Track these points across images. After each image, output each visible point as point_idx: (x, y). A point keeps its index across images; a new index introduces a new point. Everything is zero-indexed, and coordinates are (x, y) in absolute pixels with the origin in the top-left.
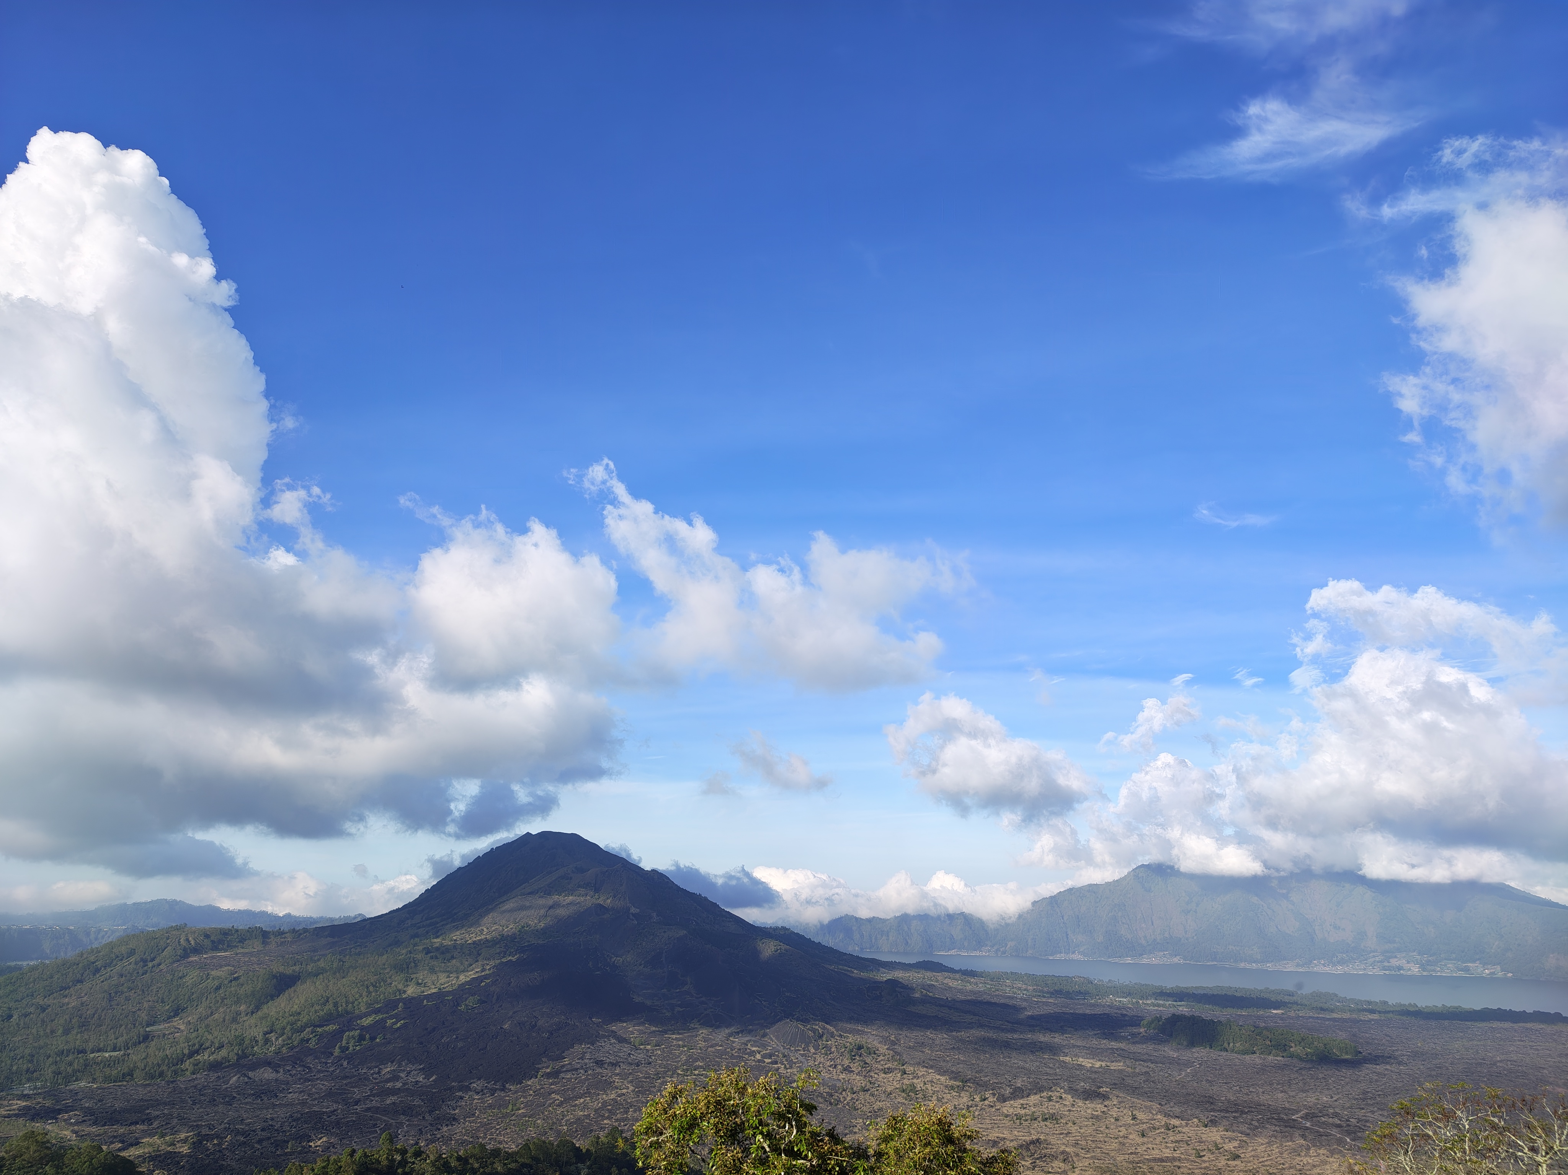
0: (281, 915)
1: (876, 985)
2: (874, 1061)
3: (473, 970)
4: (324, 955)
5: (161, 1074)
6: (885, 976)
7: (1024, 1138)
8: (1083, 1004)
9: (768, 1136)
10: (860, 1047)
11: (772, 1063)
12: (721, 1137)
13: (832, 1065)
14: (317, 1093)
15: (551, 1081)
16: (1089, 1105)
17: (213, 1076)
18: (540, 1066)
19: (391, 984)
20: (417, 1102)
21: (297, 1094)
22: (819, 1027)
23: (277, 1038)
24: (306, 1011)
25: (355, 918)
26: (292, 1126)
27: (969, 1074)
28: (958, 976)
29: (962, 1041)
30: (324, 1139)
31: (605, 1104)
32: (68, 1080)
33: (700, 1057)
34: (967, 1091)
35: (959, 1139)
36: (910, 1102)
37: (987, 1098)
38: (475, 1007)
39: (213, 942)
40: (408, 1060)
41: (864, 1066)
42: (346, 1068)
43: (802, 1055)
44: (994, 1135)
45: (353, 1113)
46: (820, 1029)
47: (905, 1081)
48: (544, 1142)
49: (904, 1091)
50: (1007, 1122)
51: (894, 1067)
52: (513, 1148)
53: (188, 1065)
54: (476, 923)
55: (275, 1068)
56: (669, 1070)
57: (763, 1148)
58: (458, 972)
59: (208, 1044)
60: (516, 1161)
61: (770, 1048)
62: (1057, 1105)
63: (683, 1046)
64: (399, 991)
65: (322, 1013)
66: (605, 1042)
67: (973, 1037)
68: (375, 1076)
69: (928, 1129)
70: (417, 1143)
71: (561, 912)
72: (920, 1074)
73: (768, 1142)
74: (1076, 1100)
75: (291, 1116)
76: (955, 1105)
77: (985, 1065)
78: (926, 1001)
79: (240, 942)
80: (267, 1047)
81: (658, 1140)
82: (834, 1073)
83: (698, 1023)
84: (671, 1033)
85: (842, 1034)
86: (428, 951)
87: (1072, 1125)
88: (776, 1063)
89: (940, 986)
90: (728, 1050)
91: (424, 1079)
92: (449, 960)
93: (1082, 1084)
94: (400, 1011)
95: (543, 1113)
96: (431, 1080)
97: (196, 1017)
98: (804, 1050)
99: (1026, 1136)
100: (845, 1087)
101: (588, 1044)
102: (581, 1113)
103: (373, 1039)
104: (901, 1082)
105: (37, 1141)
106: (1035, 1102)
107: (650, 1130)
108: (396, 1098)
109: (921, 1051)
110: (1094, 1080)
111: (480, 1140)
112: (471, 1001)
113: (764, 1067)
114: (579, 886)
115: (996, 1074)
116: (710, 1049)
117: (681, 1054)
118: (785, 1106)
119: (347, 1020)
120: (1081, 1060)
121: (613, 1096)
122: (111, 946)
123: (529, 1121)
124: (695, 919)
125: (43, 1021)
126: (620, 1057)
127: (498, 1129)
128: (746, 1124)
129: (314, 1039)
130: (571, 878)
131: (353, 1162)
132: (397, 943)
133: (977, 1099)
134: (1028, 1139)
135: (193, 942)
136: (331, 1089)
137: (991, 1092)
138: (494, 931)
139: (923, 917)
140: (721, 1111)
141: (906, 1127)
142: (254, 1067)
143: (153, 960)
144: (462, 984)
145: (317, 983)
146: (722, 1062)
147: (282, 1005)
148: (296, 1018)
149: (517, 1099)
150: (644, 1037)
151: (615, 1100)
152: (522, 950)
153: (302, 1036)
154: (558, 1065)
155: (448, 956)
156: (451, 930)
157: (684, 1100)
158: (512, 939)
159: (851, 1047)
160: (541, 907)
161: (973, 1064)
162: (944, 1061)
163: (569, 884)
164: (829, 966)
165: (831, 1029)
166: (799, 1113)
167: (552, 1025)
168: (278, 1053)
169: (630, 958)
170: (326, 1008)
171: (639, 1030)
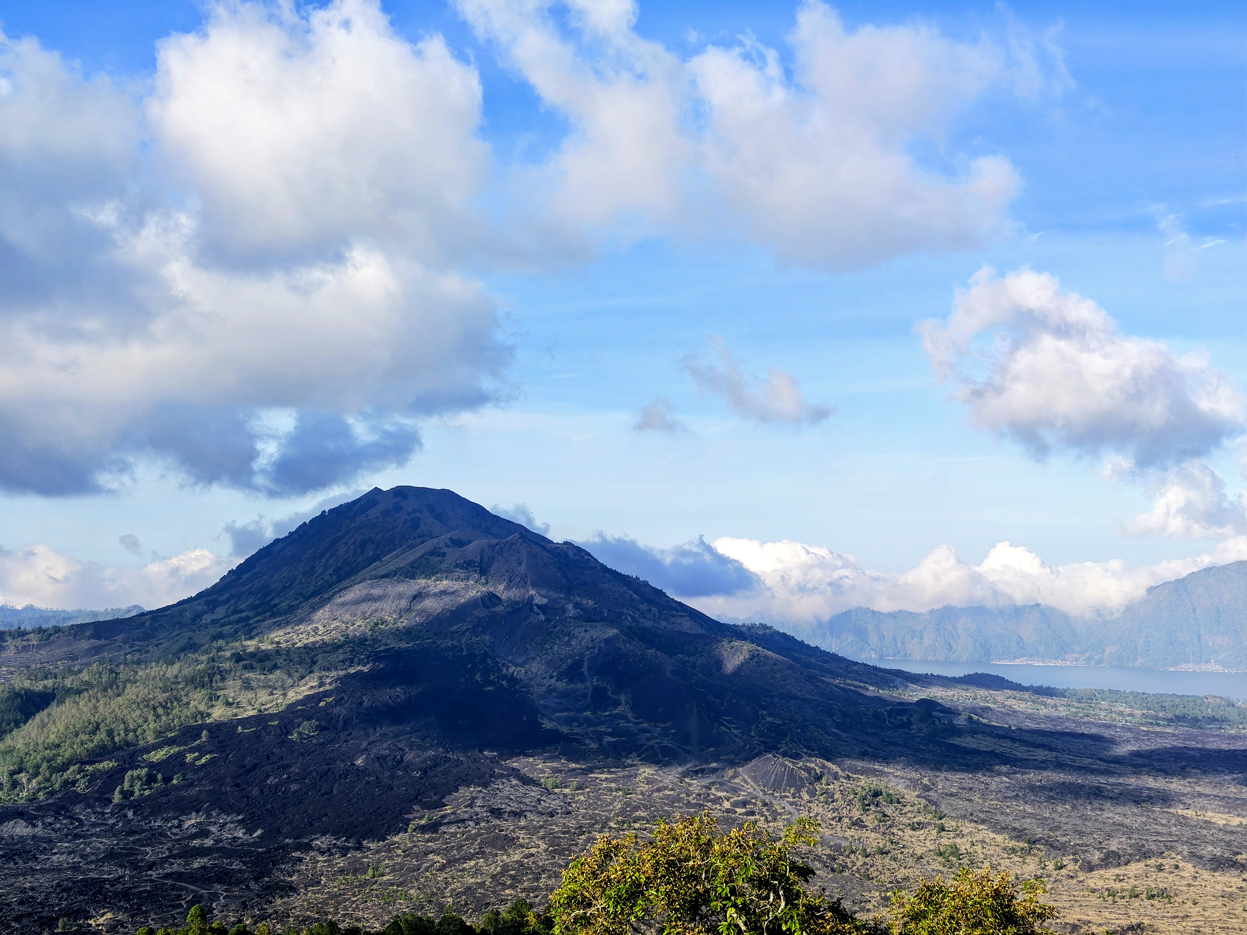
0: (19, 607)
1: (902, 708)
2: (897, 812)
3: (306, 684)
4: (88, 664)
6: (916, 694)
7: (1118, 922)
8: (1218, 736)
9: (743, 909)
10: (877, 794)
11: (747, 813)
12: (676, 910)
13: (835, 817)
14: (93, 854)
15: (427, 836)
16: (1219, 878)
18: (410, 816)
19: (188, 703)
20: (236, 865)
21: (64, 857)
22: (817, 765)
23: (29, 779)
24: (67, 743)
25: (129, 611)
26: (61, 898)
27: (1039, 832)
28: (1026, 695)
29: (1030, 787)
30: (109, 915)
31: (505, 868)
33: (642, 804)
34: (1035, 855)
35: (1023, 918)
36: (951, 870)
37: (1065, 866)
38: (313, 736)
40: (220, 809)
41: (883, 819)
42: (133, 820)
43: (791, 804)
44: (1074, 916)
45: (146, 881)
46: (817, 768)
47: (942, 840)
48: (420, 919)
49: (941, 854)
50: (1094, 899)
51: (926, 821)
52: (377, 927)
54: (307, 618)
55: (31, 820)
56: (597, 822)
57: (737, 926)
58: (286, 688)
61: (743, 793)
62: (1171, 878)
63: (617, 790)
64: (201, 713)
65: (90, 745)
66: (503, 783)
67: (1048, 781)
68: (174, 830)
69: (979, 903)
70: (240, 921)
71: (430, 605)
72: (966, 831)
73: (744, 918)
74: (1200, 871)
75: (59, 885)
76: (1017, 874)
77: (1064, 820)
78: (974, 729)
80: (16, 791)
81: (585, 913)
82: (838, 829)
83: (638, 759)
84: (598, 771)
85: (850, 774)
86: (238, 658)
87: (1192, 905)
88: (752, 813)
89: (1000, 710)
90: (682, 795)
91: (244, 834)
92: (271, 671)
93: (1210, 848)
94: (204, 742)
95: (417, 880)
96: (255, 835)
98: (794, 796)
99: (1121, 919)
100: (854, 848)
101: (479, 786)
102: (472, 880)
103: (167, 780)
104: (937, 842)
106: (1137, 872)
107: (573, 901)
108: (205, 860)
109: (967, 800)
110: (1229, 844)
111: (330, 917)
112: (306, 728)
113: (734, 820)
114: (457, 566)
115: (1081, 834)
116: (655, 794)
117: (613, 800)
118: (768, 869)
119: (128, 754)
120: (1210, 814)
121: (517, 857)
123: (398, 891)
124: (631, 613)
126: (524, 803)
127: (353, 902)
128: (712, 894)
129: (83, 781)
130: (444, 554)
132: (192, 647)
133: (1051, 866)
134: (1125, 923)
136: (113, 848)
137: (1071, 857)
138: (334, 630)
140: (675, 875)
141: (946, 900)
144: (292, 704)
145: (81, 704)
146: (674, 812)
147: (33, 735)
148: (54, 752)
149: (379, 861)
150: (560, 777)
151: (520, 863)
152: (376, 657)
153: (65, 776)
154: (437, 814)
155: (269, 664)
156: (270, 629)
157: (621, 860)
158: (362, 641)
159: (864, 793)
160: (400, 596)
161: (1046, 818)
162: (1002, 813)
163: (441, 562)
164: (831, 680)
165: (834, 768)
166: (788, 879)
167: (425, 761)
168: (32, 799)
169: (535, 667)
170: (97, 738)
171: (551, 768)
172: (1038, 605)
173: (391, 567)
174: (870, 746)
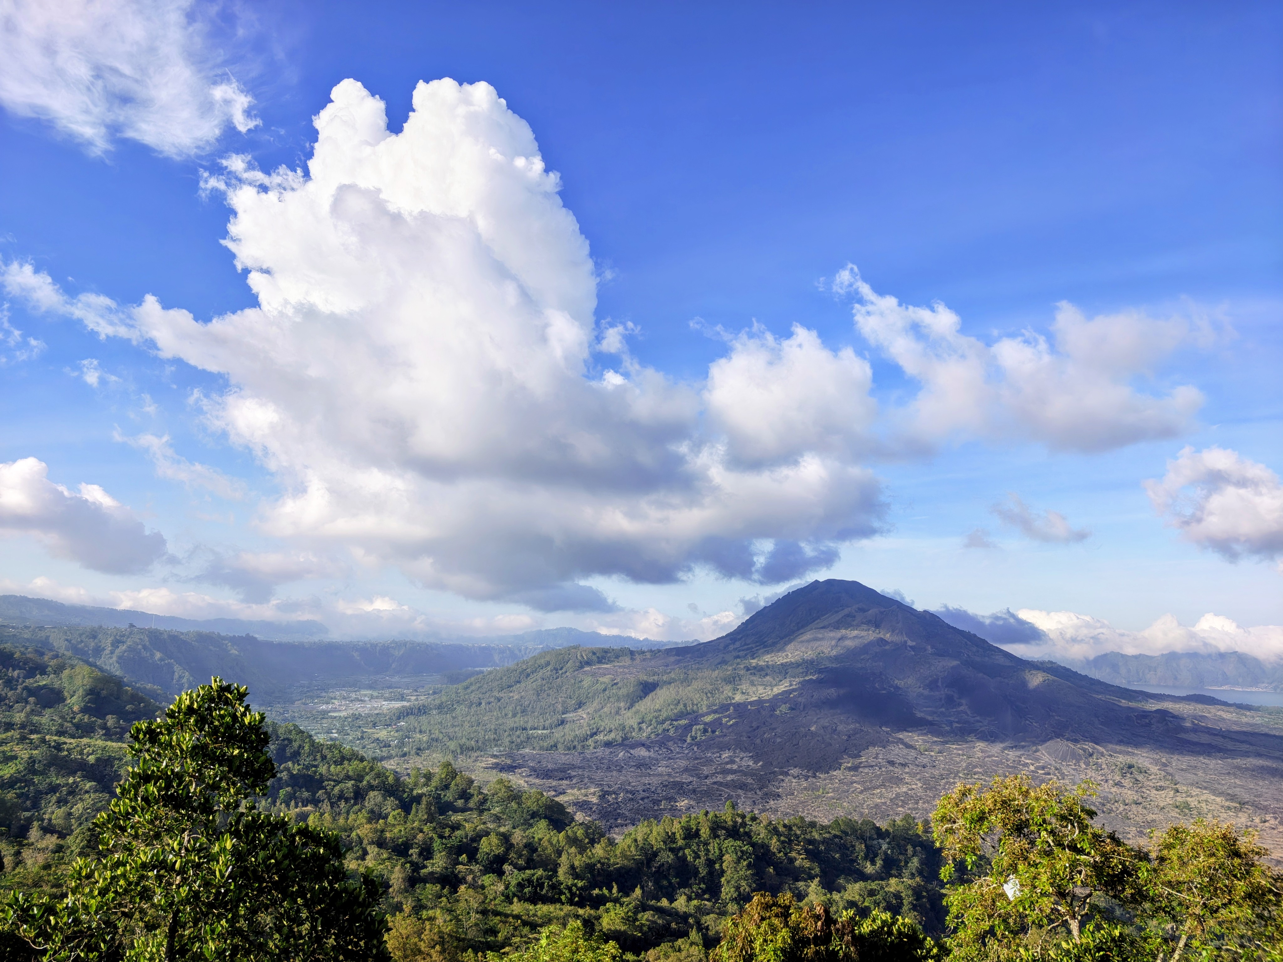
0: (641, 639)
1: (1145, 714)
2: (1145, 779)
3: (783, 685)
4: (674, 669)
5: (574, 747)
6: (1153, 706)
9: (1052, 832)
10: (1130, 767)
11: (1045, 774)
12: (1009, 829)
13: (1103, 779)
14: (678, 768)
15: (852, 773)
17: (608, 751)
18: (842, 761)
19: (723, 692)
20: (750, 781)
21: (664, 768)
22: (1090, 747)
23: (647, 727)
24: (665, 709)
25: (693, 642)
26: (663, 790)
27: (1247, 797)
28: (1232, 709)
29: (1238, 768)
30: (686, 801)
31: (898, 795)
32: (519, 747)
33: (979, 764)
34: (1245, 812)
35: (1246, 854)
37: (1268, 821)
38: (788, 713)
39: (598, 657)
40: (741, 749)
41: (1135, 782)
42: (697, 752)
43: (1074, 770)
45: (704, 785)
46: (1090, 749)
47: (1178, 798)
48: (850, 820)
49: (1177, 807)
51: (1166, 785)
52: (826, 822)
53: (590, 742)
54: (782, 649)
55: (648, 748)
56: (951, 773)
57: (1047, 842)
58: (772, 686)
59: (602, 729)
60: (829, 833)
61: (1042, 761)
63: (963, 755)
64: (730, 697)
65: (675, 711)
66: (894, 747)
67: (1251, 765)
68: (718, 759)
69: (1213, 841)
70: (752, 811)
71: (849, 643)
72: (1194, 793)
73: (1052, 838)
75: (662, 783)
76: (1236, 825)
77: (1264, 790)
78: (1196, 729)
79: (616, 658)
80: (641, 733)
81: (952, 827)
82: (1106, 786)
83: (975, 737)
84: (951, 743)
85: (1112, 754)
86: (747, 669)
88: (1049, 774)
89: (1213, 718)
90: (1004, 761)
91: (753, 764)
92: (764, 676)
94: (732, 713)
95: (847, 797)
96: (759, 765)
97: (593, 710)
98: (1075, 765)
100: (1117, 799)
101: (880, 747)
102: (879, 801)
103: (713, 732)
104: (1174, 799)
105: (505, 786)
107: (943, 819)
108: (734, 776)
109: (1194, 774)
111: (800, 814)
112: (784, 708)
113: (1038, 777)
114: (862, 623)
115: (1278, 800)
116: (987, 759)
117: (961, 761)
118: (1066, 810)
119: (694, 717)
121: (905, 790)
122: (535, 659)
123: (837, 803)
124: (966, 652)
125: (500, 708)
126: (908, 759)
127: (812, 807)
128: (1031, 822)
129: (672, 729)
130: (855, 617)
131: (708, 820)
132: (724, 662)
133: (1257, 820)
135: (585, 657)
136: (687, 766)
137: (1272, 815)
138: (797, 656)
139: (1193, 656)
140: (1007, 809)
141: (1189, 837)
142: (633, 746)
143: (561, 669)
144: (776, 695)
145: (671, 689)
147: (648, 704)
148: (658, 713)
149: (826, 785)
150: (928, 745)
151: (906, 793)
152: (820, 671)
153: (664, 726)
154: (857, 761)
155: (763, 673)
156: (764, 653)
157: (973, 797)
158: (812, 662)
159: (1122, 766)
160: (832, 639)
161: (1251, 789)
162: (1219, 784)
163: (854, 621)
164: (1096, 696)
165: (1101, 749)
166: (1080, 817)
167: (848, 731)
168: (648, 738)
169: (910, 681)
170: (679, 708)
171: (923, 740)
172: (1236, 652)
173: (826, 623)
174: (1125, 737)
